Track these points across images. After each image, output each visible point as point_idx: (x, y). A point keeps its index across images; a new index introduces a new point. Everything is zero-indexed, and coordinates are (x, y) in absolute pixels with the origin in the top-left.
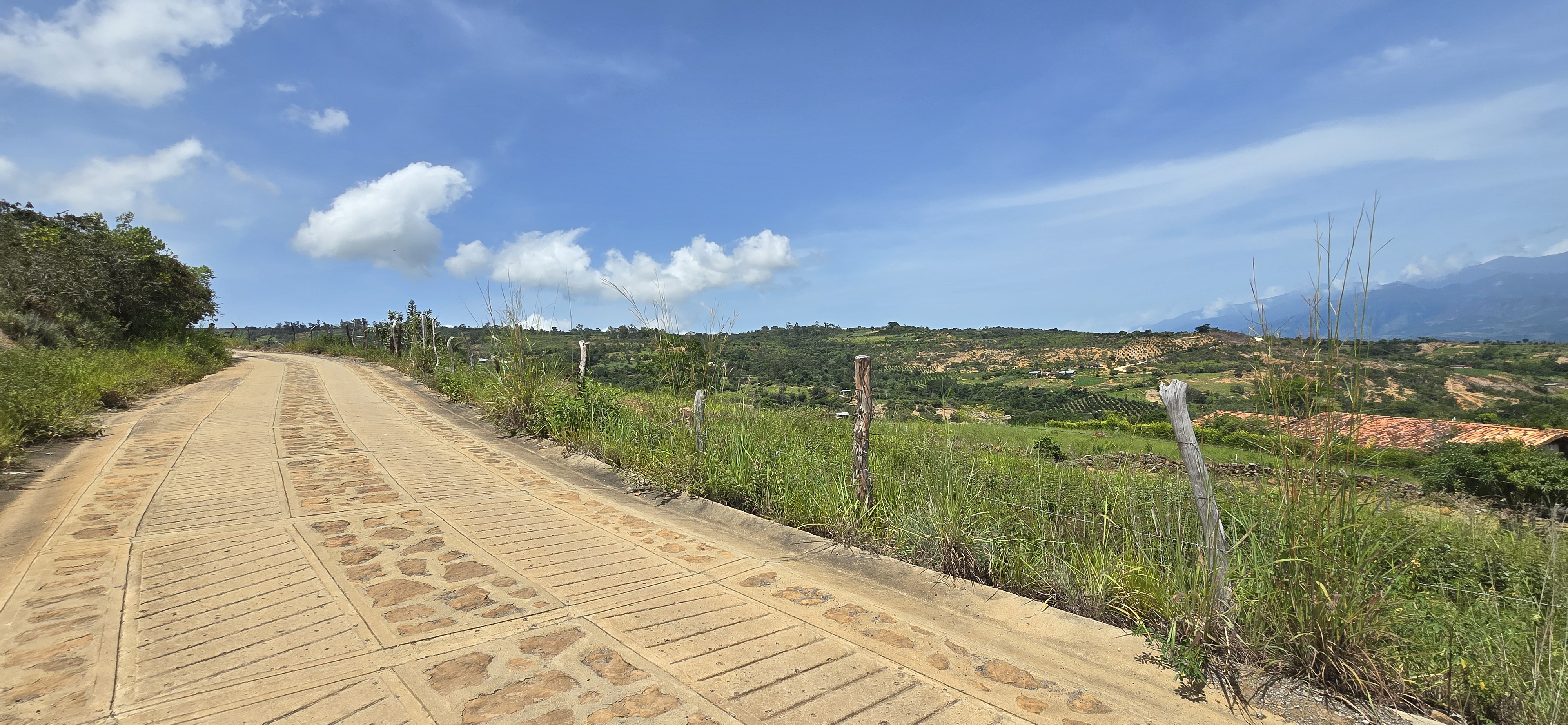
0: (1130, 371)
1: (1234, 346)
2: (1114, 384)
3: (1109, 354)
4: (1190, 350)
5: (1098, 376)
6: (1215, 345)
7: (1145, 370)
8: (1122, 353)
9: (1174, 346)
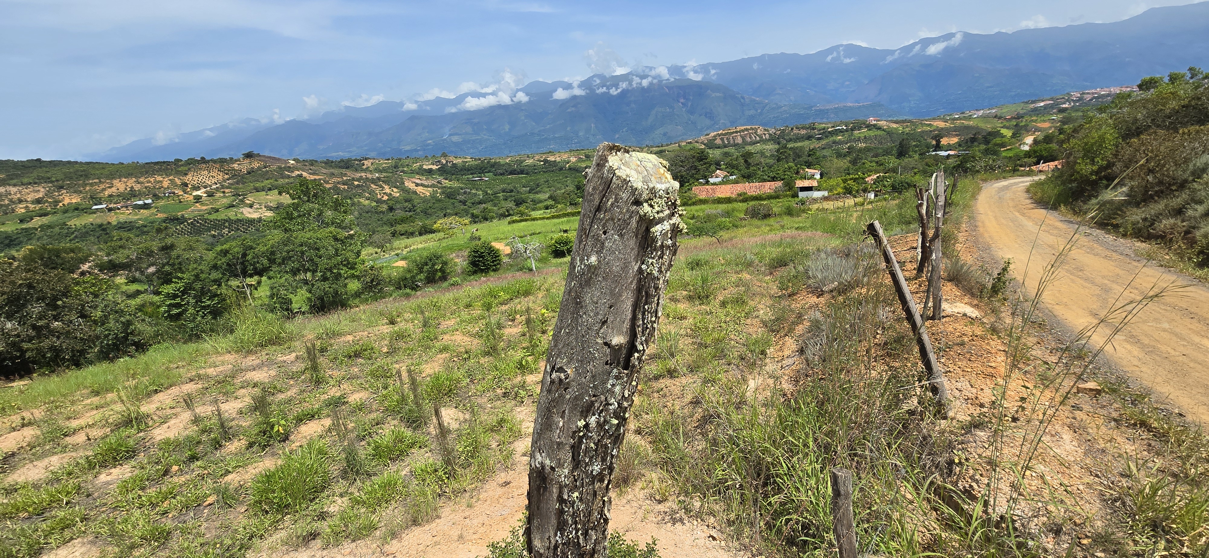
0: (210, 195)
1: (280, 168)
2: (204, 208)
3: (178, 182)
4: (249, 173)
5: (181, 202)
6: (265, 168)
7: (224, 192)
8: (189, 178)
9: (234, 170)
